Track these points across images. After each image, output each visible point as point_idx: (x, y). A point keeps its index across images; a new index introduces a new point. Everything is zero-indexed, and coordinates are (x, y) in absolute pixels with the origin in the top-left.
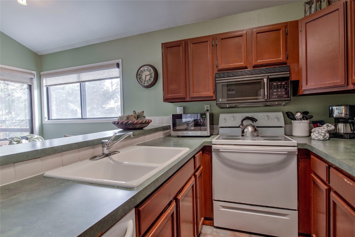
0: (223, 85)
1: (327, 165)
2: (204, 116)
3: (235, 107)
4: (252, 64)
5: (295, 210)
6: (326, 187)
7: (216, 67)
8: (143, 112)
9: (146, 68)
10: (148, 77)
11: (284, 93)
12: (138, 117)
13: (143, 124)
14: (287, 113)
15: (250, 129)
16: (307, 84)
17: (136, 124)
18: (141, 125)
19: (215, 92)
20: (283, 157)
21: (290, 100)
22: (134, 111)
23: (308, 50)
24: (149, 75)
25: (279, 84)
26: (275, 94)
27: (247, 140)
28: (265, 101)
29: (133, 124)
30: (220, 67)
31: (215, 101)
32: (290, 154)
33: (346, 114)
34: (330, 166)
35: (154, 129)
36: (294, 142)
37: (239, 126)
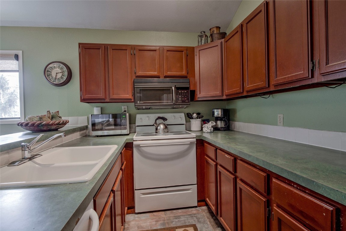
0: (140, 90)
1: (215, 148)
2: (124, 116)
3: (149, 109)
4: (164, 74)
5: (195, 184)
6: (215, 163)
7: (134, 73)
8: (58, 112)
9: (55, 65)
10: (59, 76)
11: (186, 99)
12: (53, 118)
13: (60, 124)
14: (187, 114)
15: (162, 126)
16: (200, 94)
17: (52, 124)
18: (57, 126)
19: (134, 95)
20: (187, 146)
21: (190, 104)
22: (48, 110)
23: (200, 69)
24: (61, 73)
25: (182, 92)
26: (180, 99)
27: (160, 135)
28: (174, 104)
29: (47, 125)
30: (138, 74)
31: (134, 103)
32: (191, 143)
33: (222, 115)
34: (217, 149)
35: (71, 129)
36: (194, 135)
37: (154, 125)
